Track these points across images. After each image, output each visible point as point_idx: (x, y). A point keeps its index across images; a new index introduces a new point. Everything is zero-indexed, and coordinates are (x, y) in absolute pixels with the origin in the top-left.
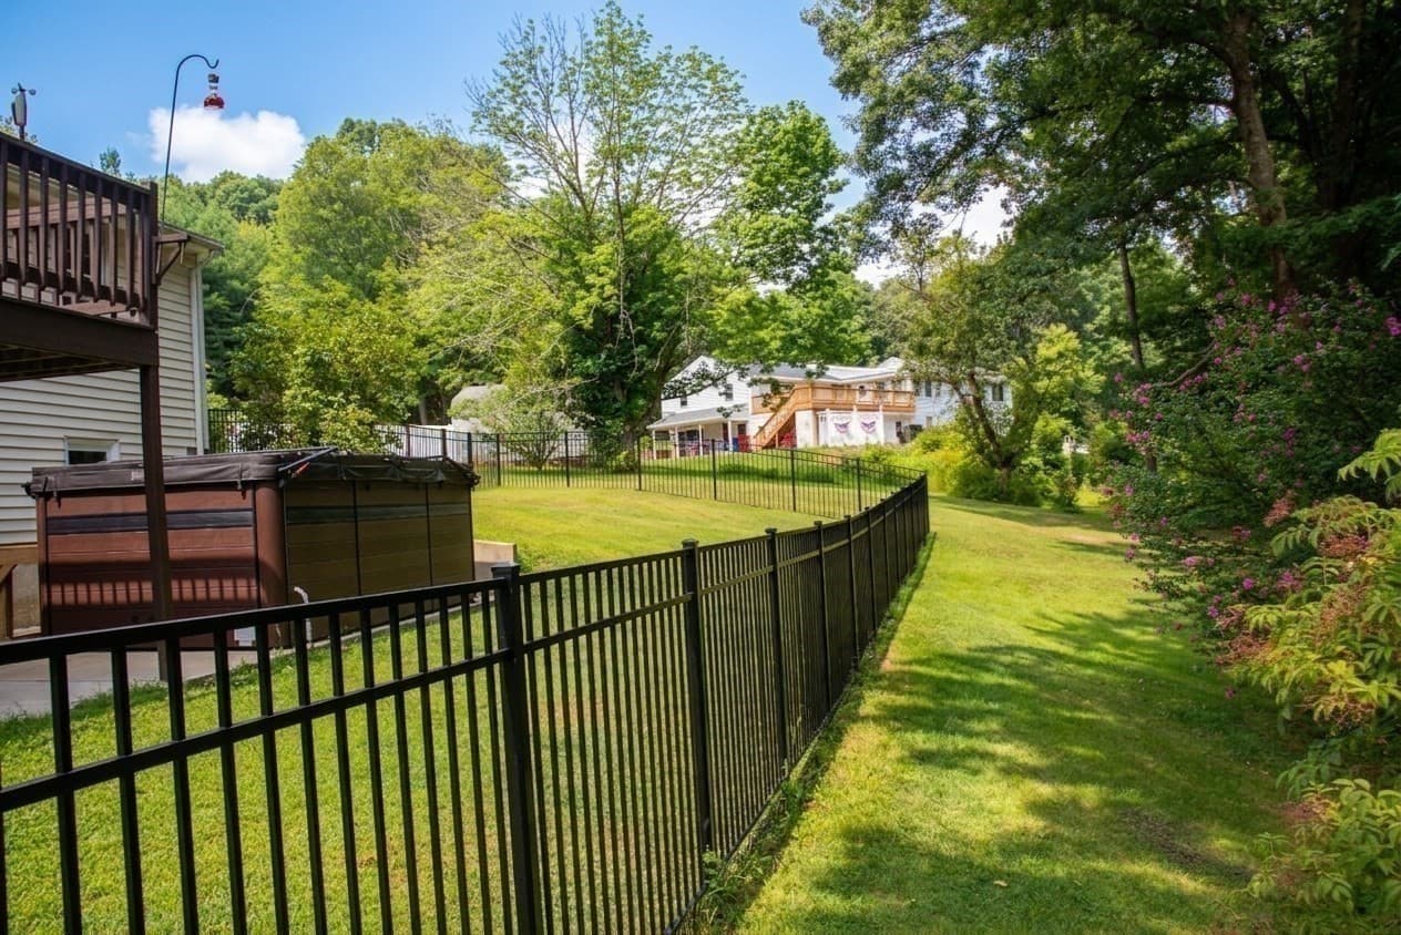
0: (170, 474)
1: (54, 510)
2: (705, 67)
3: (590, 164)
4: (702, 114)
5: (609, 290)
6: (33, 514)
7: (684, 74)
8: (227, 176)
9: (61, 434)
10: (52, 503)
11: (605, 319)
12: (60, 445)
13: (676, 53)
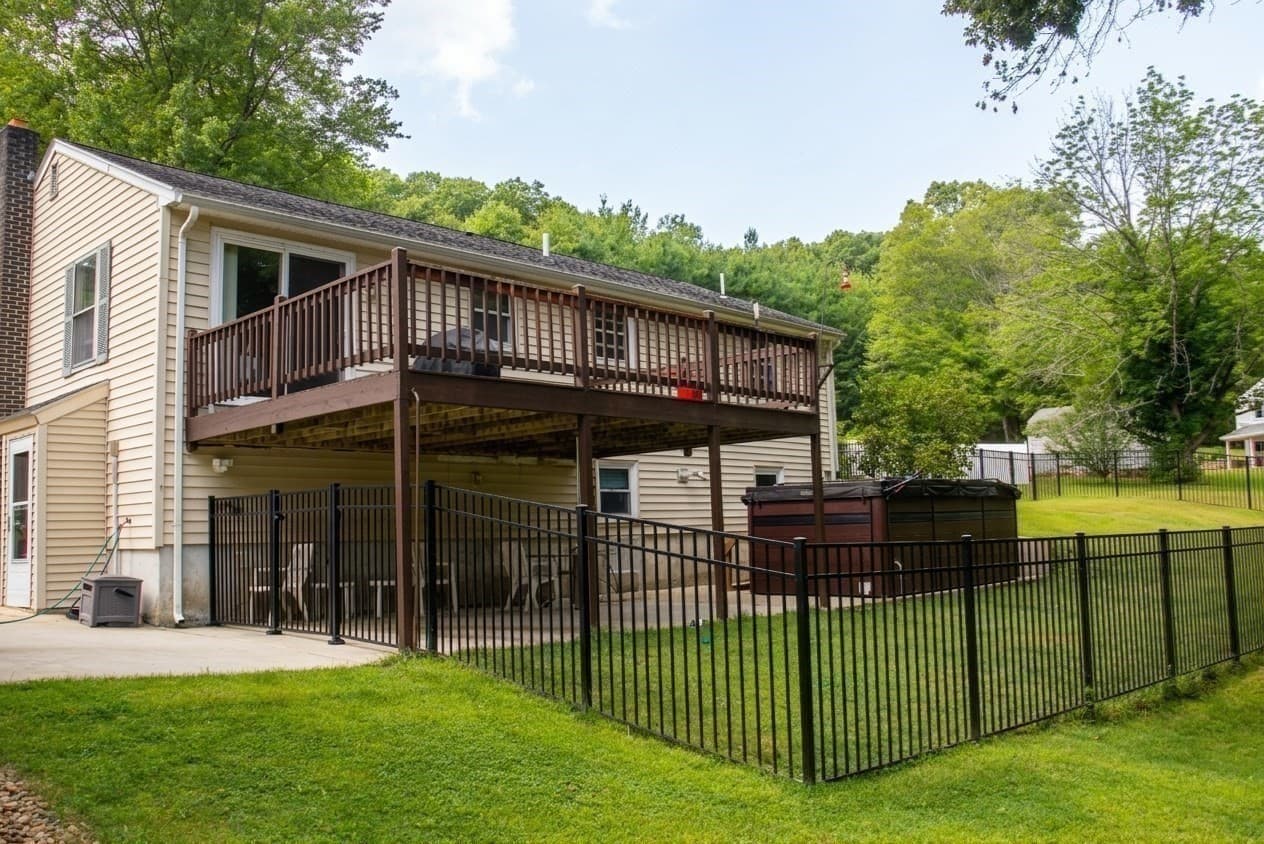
0: (828, 492)
1: (758, 512)
2: (1247, 114)
3: (1141, 213)
4: (1249, 156)
5: (1162, 324)
6: (746, 514)
7: (1227, 122)
8: (838, 234)
9: (752, 464)
10: (757, 507)
11: (1161, 348)
12: (751, 471)
13: (1218, 105)
